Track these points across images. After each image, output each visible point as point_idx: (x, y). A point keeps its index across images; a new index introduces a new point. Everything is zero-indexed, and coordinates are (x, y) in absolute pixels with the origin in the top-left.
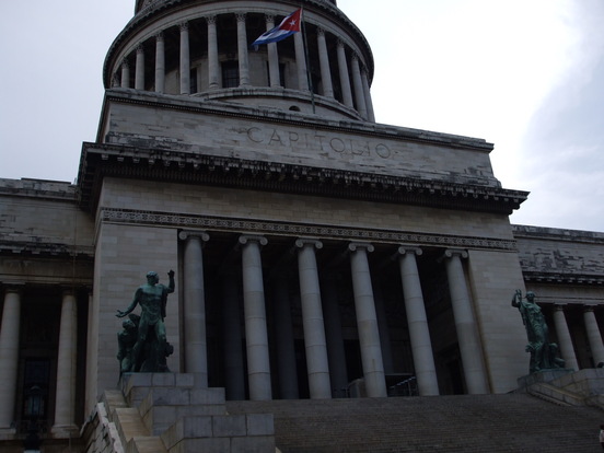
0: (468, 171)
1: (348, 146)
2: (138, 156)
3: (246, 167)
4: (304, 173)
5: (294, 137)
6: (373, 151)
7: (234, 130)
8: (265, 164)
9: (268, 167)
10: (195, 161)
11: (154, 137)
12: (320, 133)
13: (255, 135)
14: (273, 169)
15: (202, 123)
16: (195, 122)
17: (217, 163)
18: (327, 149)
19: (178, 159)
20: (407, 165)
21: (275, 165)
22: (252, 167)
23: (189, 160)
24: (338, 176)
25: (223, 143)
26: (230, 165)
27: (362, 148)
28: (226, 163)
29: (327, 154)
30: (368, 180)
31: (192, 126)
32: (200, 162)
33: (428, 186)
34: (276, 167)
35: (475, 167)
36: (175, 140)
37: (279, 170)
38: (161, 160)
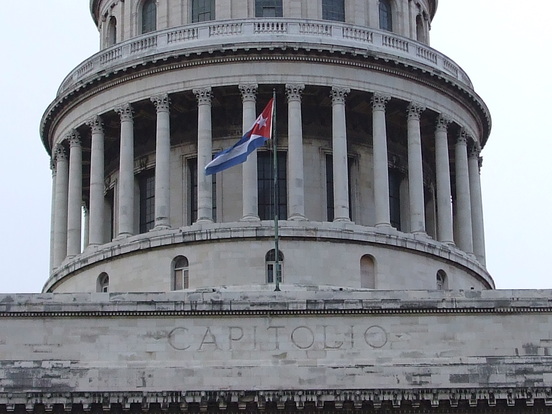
0: (522, 352)
1: (319, 337)
2: (11, 402)
3: (153, 400)
4: (234, 399)
5: (236, 333)
6: (359, 340)
7: (149, 335)
8: (177, 394)
9: (183, 398)
10: (84, 400)
11: (39, 362)
12: (276, 321)
13: (178, 339)
14: (189, 400)
15: (105, 331)
16: (96, 332)
17: (114, 400)
18: (285, 345)
19: (63, 401)
20: (414, 355)
21: (193, 393)
22: (160, 400)
23: (77, 400)
24: (285, 399)
25: (132, 358)
26: (130, 400)
27: (341, 338)
28: (126, 399)
29: (284, 355)
30: (331, 398)
31: (92, 338)
32: (91, 400)
33: (429, 397)
34: (194, 396)
35: (536, 342)
36: (67, 364)
37: (198, 400)
38: (41, 404)
